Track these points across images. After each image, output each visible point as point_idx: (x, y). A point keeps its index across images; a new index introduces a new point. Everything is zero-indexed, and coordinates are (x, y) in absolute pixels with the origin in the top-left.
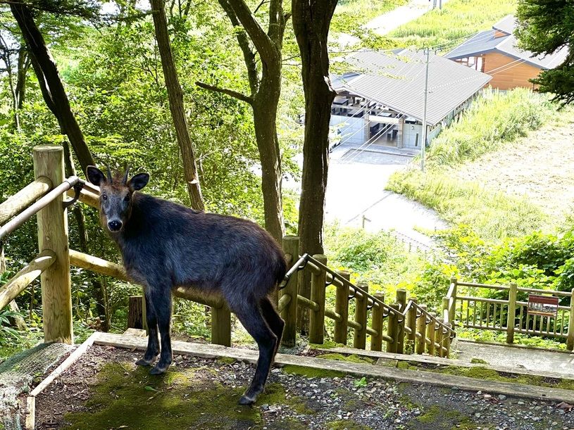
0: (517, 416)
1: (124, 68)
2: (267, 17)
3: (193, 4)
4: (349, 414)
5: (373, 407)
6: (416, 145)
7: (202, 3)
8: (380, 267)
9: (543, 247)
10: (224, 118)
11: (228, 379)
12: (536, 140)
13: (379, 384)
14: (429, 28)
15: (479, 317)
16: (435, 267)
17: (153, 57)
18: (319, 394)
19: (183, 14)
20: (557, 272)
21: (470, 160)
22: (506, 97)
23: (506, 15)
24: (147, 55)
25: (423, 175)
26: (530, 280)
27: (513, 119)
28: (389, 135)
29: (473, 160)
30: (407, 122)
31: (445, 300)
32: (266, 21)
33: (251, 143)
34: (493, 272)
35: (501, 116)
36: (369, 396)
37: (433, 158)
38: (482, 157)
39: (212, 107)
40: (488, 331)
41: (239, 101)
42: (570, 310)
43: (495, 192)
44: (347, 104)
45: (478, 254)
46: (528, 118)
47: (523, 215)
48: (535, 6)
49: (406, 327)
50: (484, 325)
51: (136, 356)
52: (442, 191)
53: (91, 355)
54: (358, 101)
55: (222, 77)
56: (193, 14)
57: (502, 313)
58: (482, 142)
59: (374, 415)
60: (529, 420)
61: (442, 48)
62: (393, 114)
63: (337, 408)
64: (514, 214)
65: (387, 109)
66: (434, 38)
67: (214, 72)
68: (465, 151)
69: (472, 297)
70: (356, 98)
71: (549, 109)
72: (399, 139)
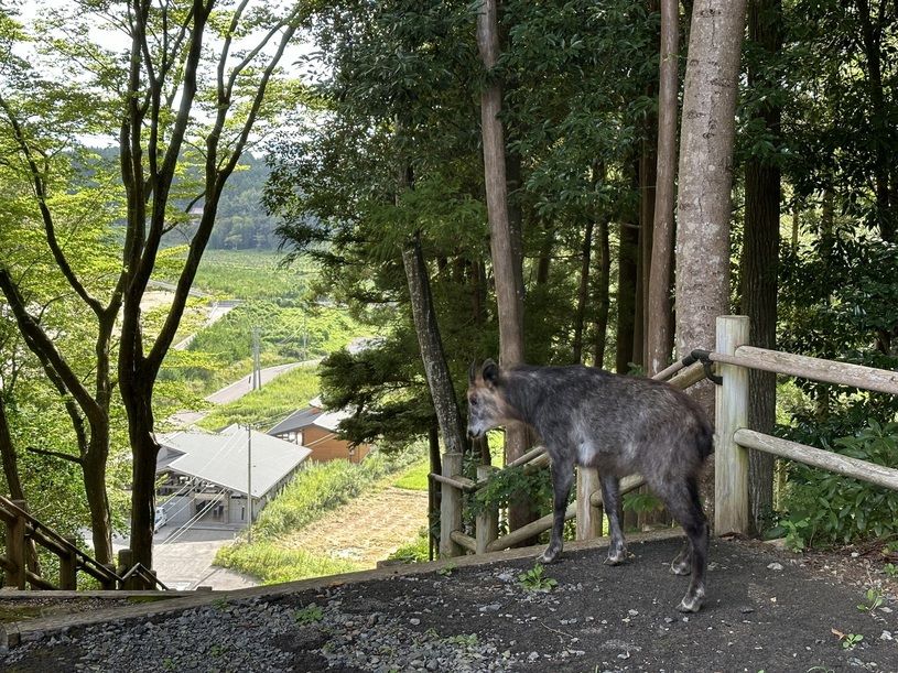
2: (95, 386)
6: (243, 519)
12: (355, 507)
14: (250, 407)
21: (295, 530)
22: (326, 468)
25: (251, 547)
27: (333, 488)
28: (215, 512)
29: (299, 530)
30: (233, 498)
32: (93, 390)
35: (322, 486)
37: (260, 530)
38: (307, 526)
41: (70, 464)
46: (347, 487)
52: (270, 561)
54: (183, 481)
58: (306, 512)
62: (218, 489)
65: (212, 486)
68: (290, 522)
70: (181, 478)
71: (366, 477)
72: (225, 515)
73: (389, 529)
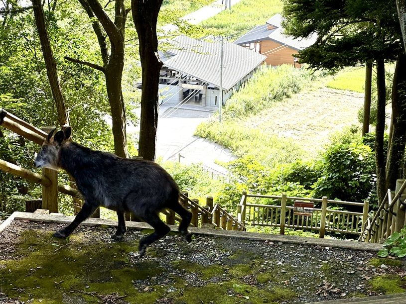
0: (290, 254)
1: (12, 47)
2: (114, 11)
3: (58, 3)
4: (185, 256)
5: (200, 252)
6: (216, 104)
7: (65, 3)
8: (192, 189)
9: (303, 170)
10: (84, 82)
11: (106, 238)
12: (297, 100)
13: (204, 239)
14: (223, 23)
15: (261, 219)
16: (231, 185)
17: (32, 39)
18: (165, 245)
19: (51, 10)
20: (312, 187)
21: (253, 114)
22: (276, 71)
23: (275, 14)
24: (28, 38)
25: (221, 124)
26: (295, 192)
27: (281, 85)
28: (196, 97)
29: (255, 114)
30: (209, 88)
31: (239, 206)
32: (113, 14)
33: (104, 100)
34: (271, 188)
35: (273, 83)
36: (197, 246)
37: (227, 113)
38: (261, 112)
39: (76, 74)
40: (268, 227)
41: (96, 71)
42: (321, 211)
43: (270, 136)
44: (167, 76)
45: (260, 175)
46: (292, 85)
47: (289, 152)
48: (295, 4)
49: (213, 222)
50: (265, 223)
51: (44, 226)
52: (234, 136)
53: (13, 226)
54: (174, 74)
55: (82, 54)
56: (58, 10)
57: (277, 215)
58: (261, 102)
59: (201, 257)
60: (297, 257)
61: (232, 36)
62: (199, 82)
63: (177, 253)
64: (283, 151)
65: (195, 79)
66: (227, 30)
67: (76, 50)
68: (249, 108)
69: (256, 205)
70: (173, 72)
71: (305, 79)
72: (203, 100)
73: (322, 117)
